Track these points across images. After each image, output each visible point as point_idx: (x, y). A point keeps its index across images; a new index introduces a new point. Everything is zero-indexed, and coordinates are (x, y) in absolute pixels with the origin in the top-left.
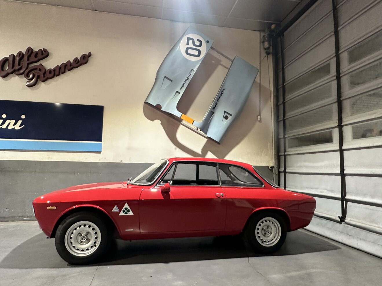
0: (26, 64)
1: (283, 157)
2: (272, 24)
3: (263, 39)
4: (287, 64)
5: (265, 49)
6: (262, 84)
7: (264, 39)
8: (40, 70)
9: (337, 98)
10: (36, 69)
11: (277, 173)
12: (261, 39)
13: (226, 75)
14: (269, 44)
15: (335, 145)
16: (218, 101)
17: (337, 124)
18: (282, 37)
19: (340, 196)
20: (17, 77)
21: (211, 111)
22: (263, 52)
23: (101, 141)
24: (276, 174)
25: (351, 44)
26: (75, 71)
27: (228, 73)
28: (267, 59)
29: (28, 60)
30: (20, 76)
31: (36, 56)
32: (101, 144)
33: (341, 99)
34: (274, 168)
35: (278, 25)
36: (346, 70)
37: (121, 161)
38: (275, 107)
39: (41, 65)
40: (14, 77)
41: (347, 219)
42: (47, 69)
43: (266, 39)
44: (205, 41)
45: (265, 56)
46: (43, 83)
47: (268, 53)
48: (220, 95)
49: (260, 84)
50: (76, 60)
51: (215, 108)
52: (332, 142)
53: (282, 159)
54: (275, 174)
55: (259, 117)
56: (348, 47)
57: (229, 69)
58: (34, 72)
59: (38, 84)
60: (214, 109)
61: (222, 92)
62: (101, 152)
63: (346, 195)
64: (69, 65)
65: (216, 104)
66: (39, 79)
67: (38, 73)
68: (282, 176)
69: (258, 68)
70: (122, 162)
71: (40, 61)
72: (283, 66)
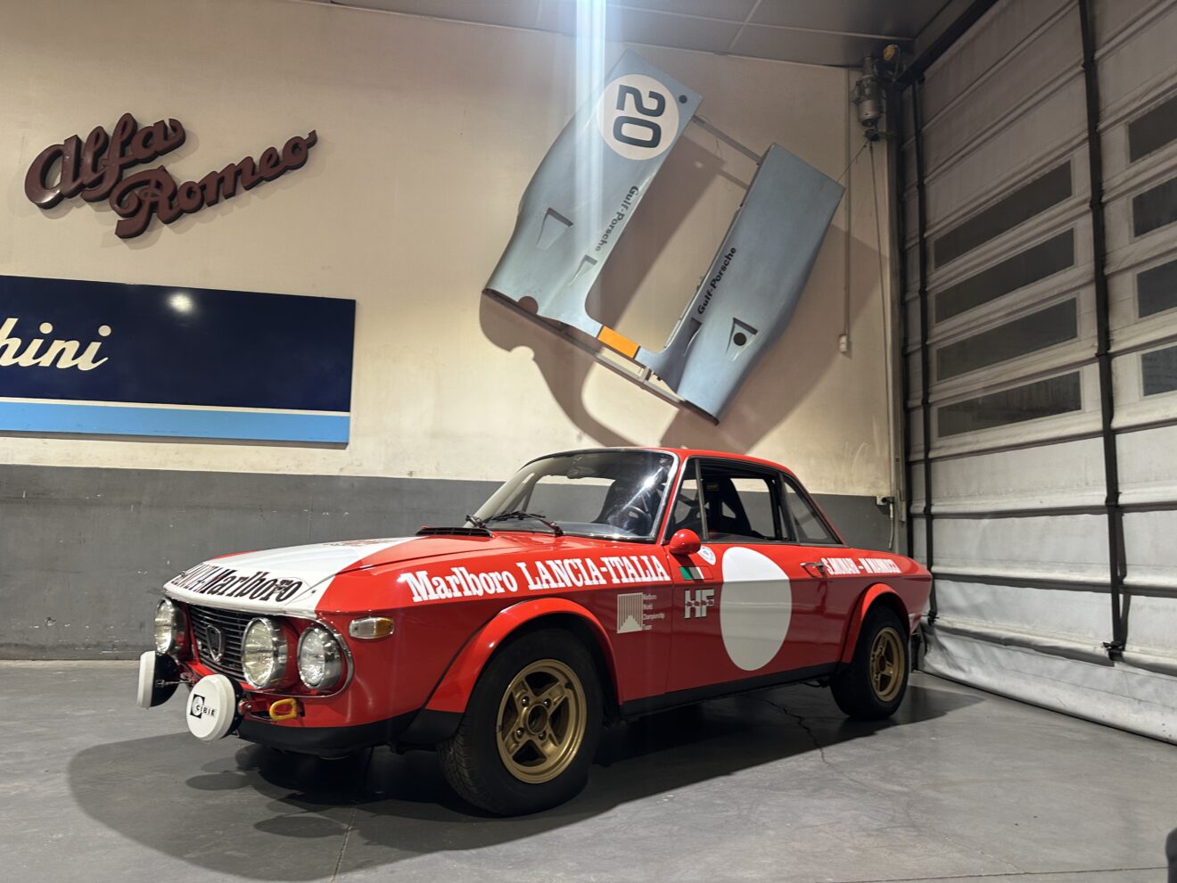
0: (118, 168)
1: (922, 466)
2: (888, 43)
3: (856, 92)
4: (934, 171)
5: (865, 123)
6: (855, 234)
7: (861, 92)
8: (158, 185)
9: (1093, 268)
10: (147, 182)
11: (904, 519)
12: (850, 93)
13: (741, 206)
14: (878, 108)
15: (1089, 418)
16: (715, 287)
17: (1095, 351)
18: (917, 86)
19: (1106, 578)
20: (88, 208)
21: (693, 319)
22: (858, 132)
23: (348, 410)
24: (903, 522)
25: (1134, 100)
26: (266, 188)
27: (744, 200)
28: (869, 155)
29: (122, 154)
30: (96, 204)
31: (145, 144)
32: (348, 418)
33: (1107, 271)
34: (893, 503)
35: (905, 48)
36: (1120, 182)
37: (411, 473)
38: (896, 306)
39: (163, 169)
40: (78, 207)
41: (1131, 651)
42: (182, 184)
43: (867, 91)
44: (674, 97)
45: (865, 146)
46: (166, 227)
47: (873, 138)
48: (720, 269)
49: (848, 234)
50: (270, 155)
51: (703, 308)
52: (1078, 408)
53: (920, 472)
54: (897, 524)
55: (844, 339)
56: (1127, 111)
57: (749, 189)
58: (140, 192)
59: (151, 231)
60: (701, 313)
61: (725, 258)
62: (347, 444)
63: (1124, 575)
64: (248, 171)
65: (708, 295)
66: (154, 215)
67: (154, 195)
68: (920, 526)
69: (842, 182)
70: (413, 477)
71: (160, 157)
72: (921, 177)
